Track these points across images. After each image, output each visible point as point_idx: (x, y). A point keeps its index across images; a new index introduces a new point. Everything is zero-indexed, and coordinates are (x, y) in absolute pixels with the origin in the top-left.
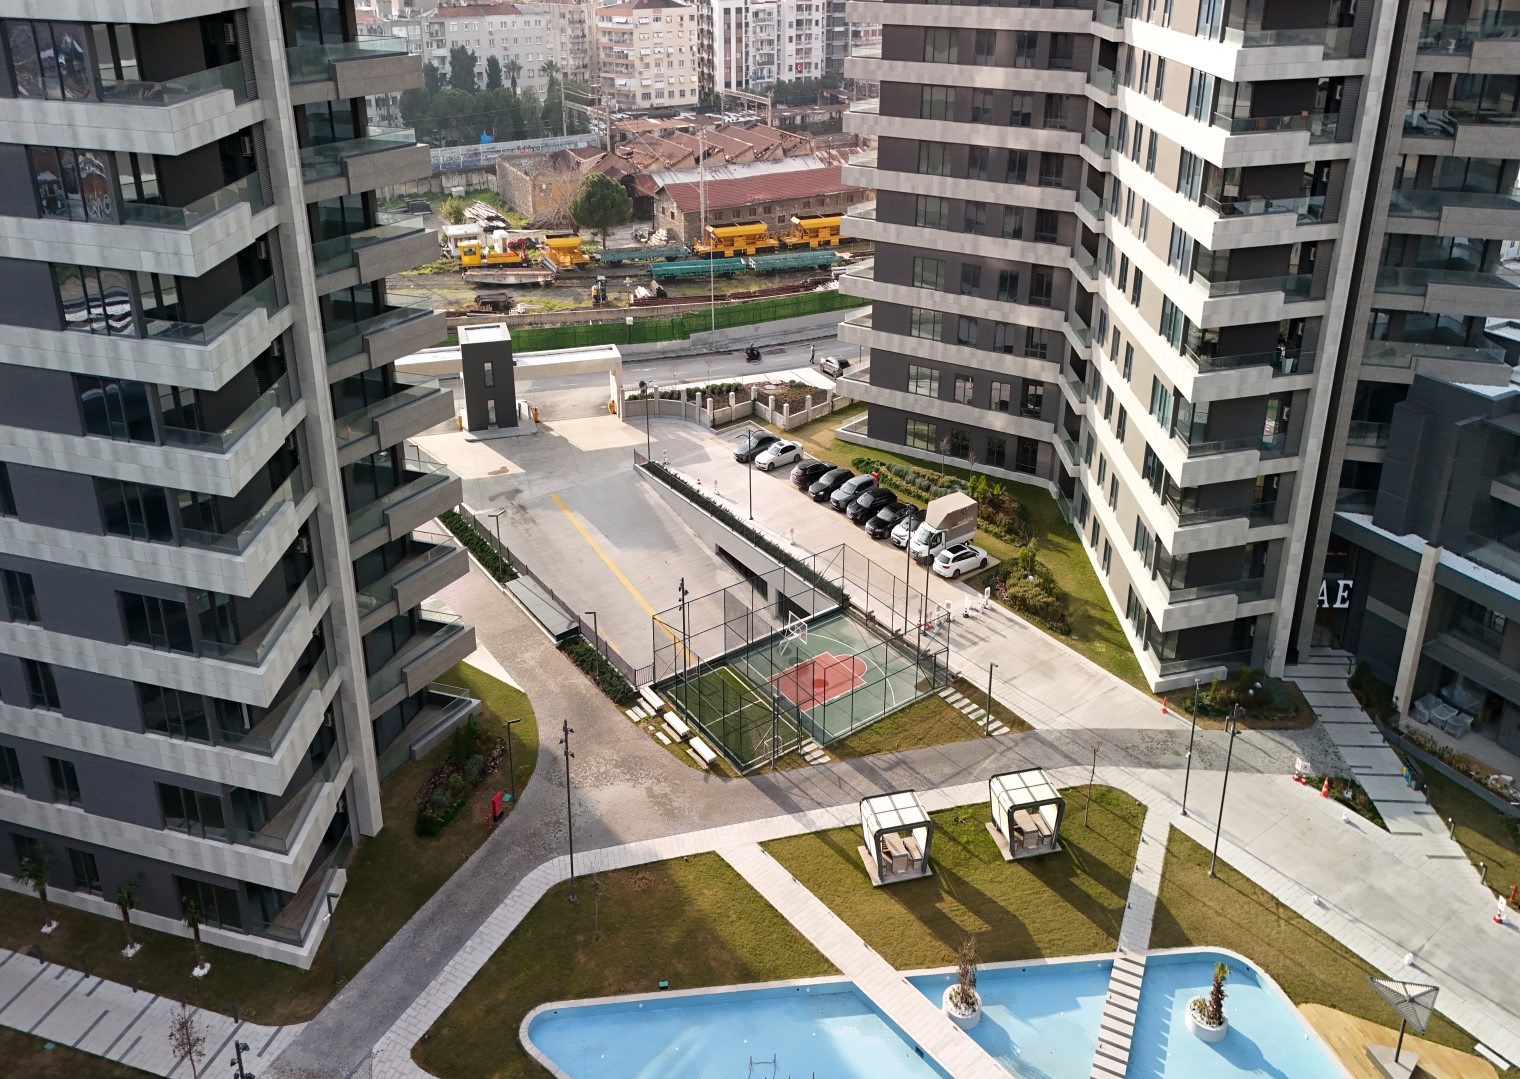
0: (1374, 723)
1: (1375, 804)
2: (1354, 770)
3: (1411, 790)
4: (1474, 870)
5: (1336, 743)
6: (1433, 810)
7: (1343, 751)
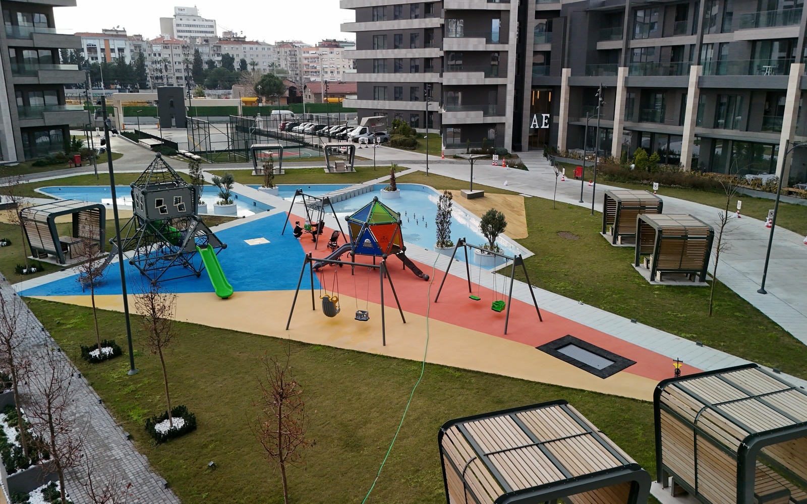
0: (547, 158)
1: (527, 167)
2: (525, 163)
3: (549, 166)
7: (523, 161)
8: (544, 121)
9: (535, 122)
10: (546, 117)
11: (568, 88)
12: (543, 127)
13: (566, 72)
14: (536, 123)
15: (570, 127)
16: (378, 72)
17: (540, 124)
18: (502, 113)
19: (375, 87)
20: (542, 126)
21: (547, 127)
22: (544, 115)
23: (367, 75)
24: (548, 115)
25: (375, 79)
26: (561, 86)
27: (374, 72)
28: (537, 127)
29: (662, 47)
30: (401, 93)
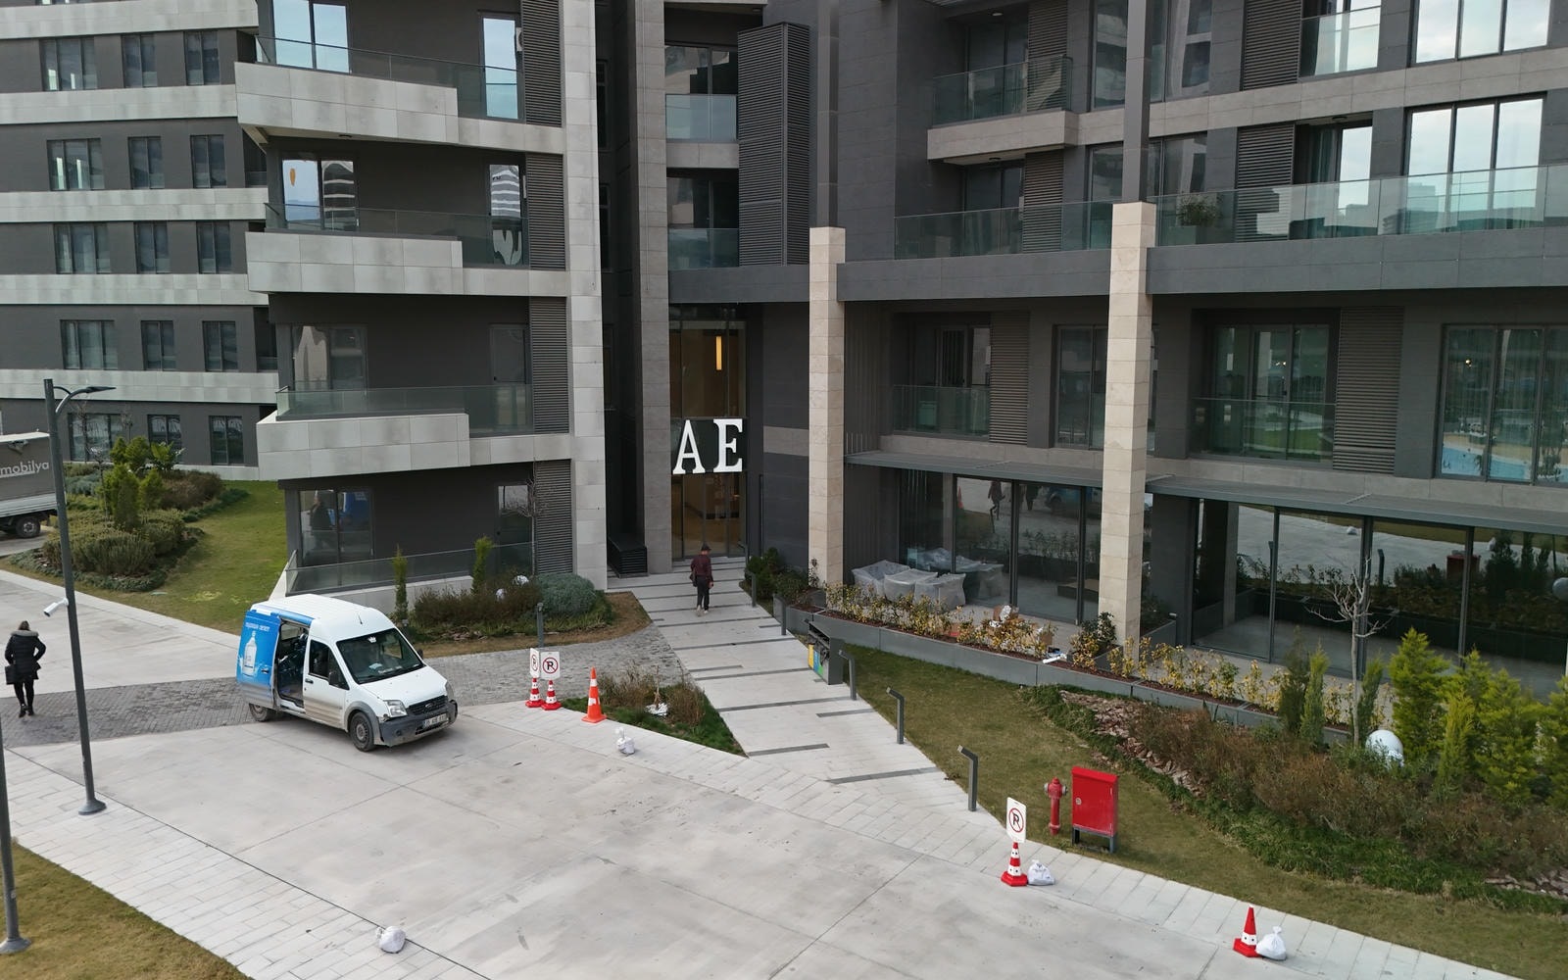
0: (773, 617)
1: (722, 714)
2: (695, 675)
3: (824, 685)
4: (953, 787)
5: (673, 645)
6: (868, 706)
7: (680, 655)
8: (723, 445)
9: (689, 450)
10: (731, 431)
11: (840, 313)
12: (722, 467)
13: (824, 243)
14: (695, 455)
15: (855, 478)
16: (74, 271)
17: (710, 459)
18: (560, 422)
19: (64, 323)
20: (716, 463)
21: (738, 467)
22: (722, 424)
23: (33, 279)
24: (738, 423)
25: (68, 293)
26: (807, 304)
27: (59, 271)
28: (699, 469)
29: (1241, 129)
30: (166, 341)
